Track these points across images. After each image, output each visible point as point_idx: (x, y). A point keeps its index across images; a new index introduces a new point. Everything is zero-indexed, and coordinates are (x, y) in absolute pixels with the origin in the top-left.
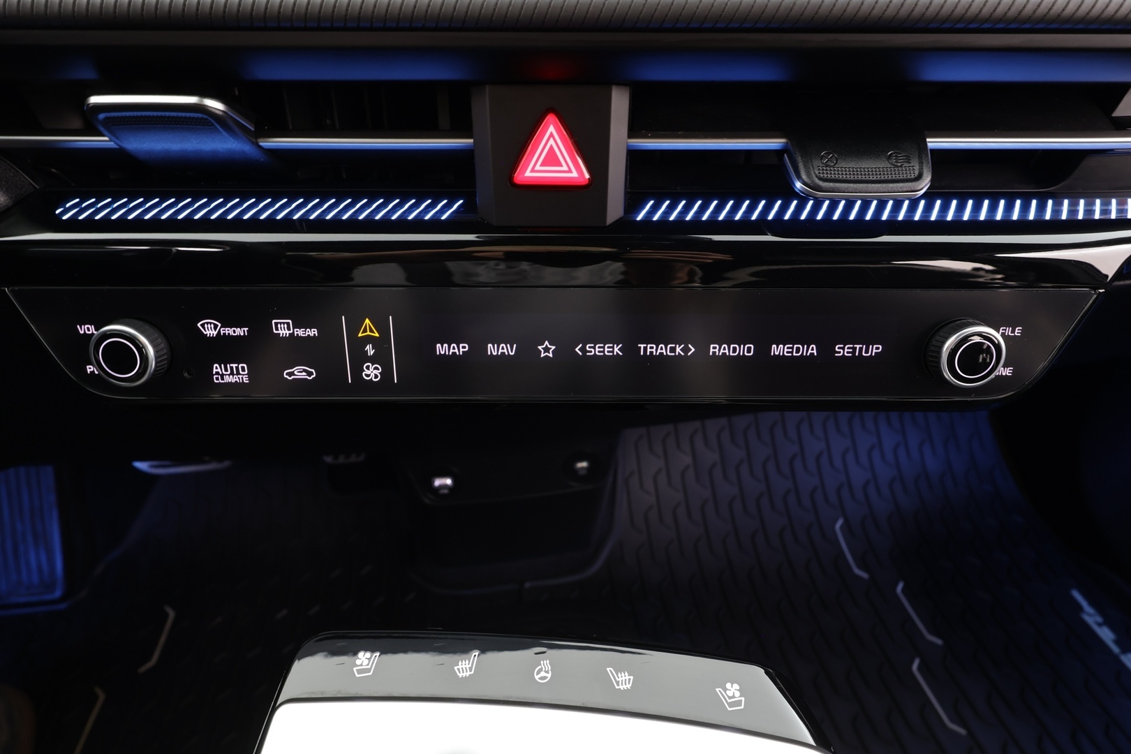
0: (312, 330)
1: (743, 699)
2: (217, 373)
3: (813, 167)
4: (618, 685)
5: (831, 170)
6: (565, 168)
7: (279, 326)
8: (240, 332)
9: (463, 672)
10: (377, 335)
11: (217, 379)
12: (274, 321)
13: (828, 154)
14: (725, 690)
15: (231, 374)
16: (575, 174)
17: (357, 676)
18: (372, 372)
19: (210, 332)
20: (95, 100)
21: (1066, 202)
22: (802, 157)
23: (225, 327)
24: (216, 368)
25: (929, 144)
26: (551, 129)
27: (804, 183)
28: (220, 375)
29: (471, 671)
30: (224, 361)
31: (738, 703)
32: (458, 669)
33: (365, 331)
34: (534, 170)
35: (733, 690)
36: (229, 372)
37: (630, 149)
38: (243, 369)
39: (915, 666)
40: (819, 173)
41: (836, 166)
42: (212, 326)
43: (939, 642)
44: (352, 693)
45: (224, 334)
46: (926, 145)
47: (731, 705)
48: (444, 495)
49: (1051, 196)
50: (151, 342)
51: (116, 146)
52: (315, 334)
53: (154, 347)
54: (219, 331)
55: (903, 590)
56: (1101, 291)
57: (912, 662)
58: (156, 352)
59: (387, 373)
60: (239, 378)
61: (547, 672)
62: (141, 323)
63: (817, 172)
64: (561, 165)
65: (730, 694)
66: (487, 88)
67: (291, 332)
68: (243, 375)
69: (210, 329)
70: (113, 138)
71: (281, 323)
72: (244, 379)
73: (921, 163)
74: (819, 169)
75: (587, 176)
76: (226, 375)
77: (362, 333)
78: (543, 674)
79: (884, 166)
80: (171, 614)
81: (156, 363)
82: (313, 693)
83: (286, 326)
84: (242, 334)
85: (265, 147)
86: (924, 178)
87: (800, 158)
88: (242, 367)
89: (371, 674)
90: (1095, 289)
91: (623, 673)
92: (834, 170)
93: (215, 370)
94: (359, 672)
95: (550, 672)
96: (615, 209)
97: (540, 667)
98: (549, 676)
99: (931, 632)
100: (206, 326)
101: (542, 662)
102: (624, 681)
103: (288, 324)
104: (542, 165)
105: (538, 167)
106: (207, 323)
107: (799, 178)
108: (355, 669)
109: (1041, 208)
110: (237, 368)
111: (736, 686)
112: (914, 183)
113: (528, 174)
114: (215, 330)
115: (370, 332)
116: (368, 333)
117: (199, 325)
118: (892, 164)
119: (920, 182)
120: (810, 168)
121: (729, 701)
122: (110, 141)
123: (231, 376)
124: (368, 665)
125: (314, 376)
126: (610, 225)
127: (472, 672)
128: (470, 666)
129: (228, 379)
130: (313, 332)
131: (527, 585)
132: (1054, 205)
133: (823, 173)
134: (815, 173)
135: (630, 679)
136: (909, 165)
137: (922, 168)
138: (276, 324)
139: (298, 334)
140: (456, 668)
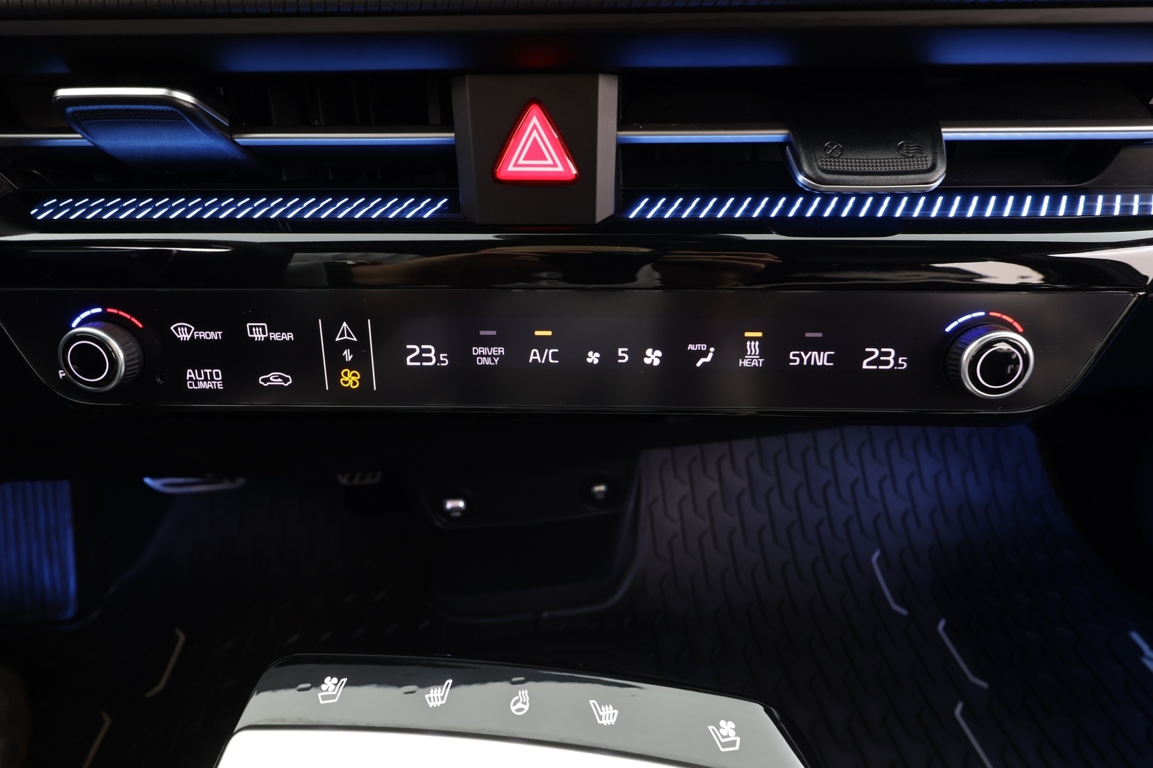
0: (288, 334)
1: (738, 739)
2: (191, 379)
3: (816, 159)
4: (601, 719)
5: (835, 162)
6: (550, 162)
7: (254, 329)
8: (214, 335)
9: (434, 701)
10: (355, 339)
11: (191, 385)
12: (248, 325)
13: (832, 145)
14: (719, 727)
15: (205, 380)
16: (560, 168)
17: (322, 702)
18: (350, 379)
19: (184, 335)
20: (62, 92)
21: (1100, 198)
22: (804, 147)
23: (199, 331)
24: (190, 374)
25: (944, 135)
26: (535, 121)
27: (807, 176)
28: (194, 381)
29: (442, 700)
30: (198, 366)
31: (733, 743)
32: (429, 698)
33: (342, 335)
34: (517, 164)
35: (728, 728)
36: (203, 378)
37: (620, 142)
38: (217, 375)
39: (958, 711)
40: (823, 165)
41: (841, 157)
42: (186, 329)
43: (984, 685)
44: (314, 721)
45: (198, 337)
46: (941, 134)
47: (724, 745)
48: (456, 518)
49: (1084, 191)
50: (121, 346)
51: (90, 144)
52: (291, 338)
53: (124, 350)
54: (193, 335)
55: (945, 629)
56: (1141, 293)
57: (955, 706)
58: (126, 356)
59: (366, 380)
60: (213, 384)
61: (525, 703)
62: (111, 326)
63: (820, 164)
64: (546, 159)
65: (724, 732)
66: (467, 78)
67: (267, 335)
68: (218, 381)
69: (183, 333)
70: (85, 135)
71: (255, 327)
72: (219, 385)
73: (935, 154)
74: (822, 161)
75: (574, 171)
76: (200, 381)
77: (339, 337)
78: (519, 705)
79: (893, 157)
80: (182, 638)
81: (126, 367)
82: (273, 720)
83: (261, 329)
84: (216, 338)
85: (241, 144)
86: (937, 169)
87: (801, 149)
88: (216, 372)
89: (336, 700)
90: (1134, 291)
91: (607, 706)
92: (839, 162)
93: (188, 376)
94: (324, 698)
95: (528, 703)
96: (605, 207)
97: (517, 698)
98: (526, 707)
99: (975, 674)
100: (179, 329)
101: (520, 692)
102: (607, 715)
103: (263, 327)
104: (525, 159)
105: (521, 161)
106: (181, 326)
107: (801, 170)
108: (320, 695)
109: (1072, 204)
110: (211, 373)
111: (731, 725)
112: (926, 175)
113: (511, 168)
114: (189, 334)
115: (348, 336)
116: (346, 337)
117: (172, 328)
118: (902, 155)
119: (933, 173)
120: (811, 159)
121: (723, 740)
122: (84, 138)
123: (205, 382)
124: (334, 690)
125: (290, 382)
126: (600, 223)
127: (444, 702)
128: (442, 694)
129: (202, 385)
130: (289, 336)
131: (545, 615)
132: (1086, 200)
133: (827, 165)
134: (817, 165)
135: (614, 714)
136: (921, 156)
137: (936, 159)
138: (251, 327)
139: (273, 338)
140: (427, 696)
